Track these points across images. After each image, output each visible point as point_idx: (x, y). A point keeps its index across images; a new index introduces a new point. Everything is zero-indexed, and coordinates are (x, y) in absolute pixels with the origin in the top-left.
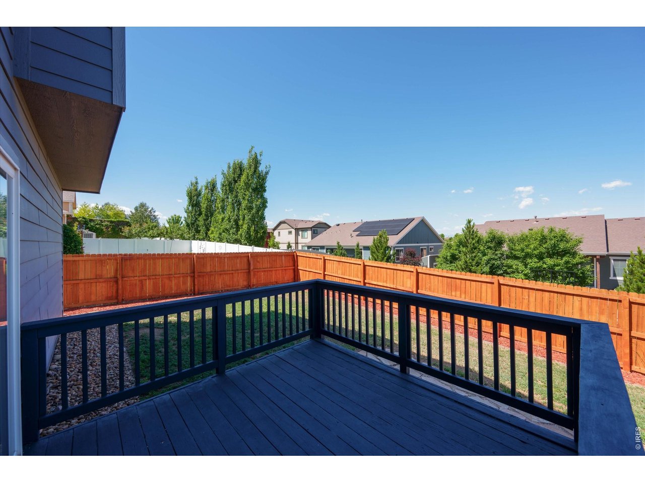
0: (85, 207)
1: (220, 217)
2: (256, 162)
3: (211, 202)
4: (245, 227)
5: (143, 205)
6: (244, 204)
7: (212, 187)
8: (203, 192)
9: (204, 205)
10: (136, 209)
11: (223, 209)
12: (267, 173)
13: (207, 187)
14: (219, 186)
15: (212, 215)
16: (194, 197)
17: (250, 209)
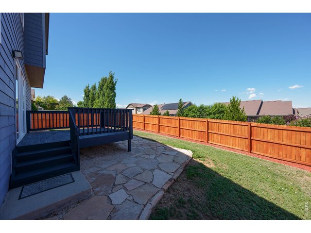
0: (39, 98)
1: (97, 101)
2: (112, 77)
3: (94, 94)
4: (107, 104)
5: (65, 97)
6: (106, 94)
7: (94, 88)
8: (91, 90)
9: (90, 96)
10: (62, 98)
11: (99, 97)
12: (116, 82)
13: (92, 88)
14: (97, 87)
15: (94, 100)
16: (87, 93)
17: (108, 97)
